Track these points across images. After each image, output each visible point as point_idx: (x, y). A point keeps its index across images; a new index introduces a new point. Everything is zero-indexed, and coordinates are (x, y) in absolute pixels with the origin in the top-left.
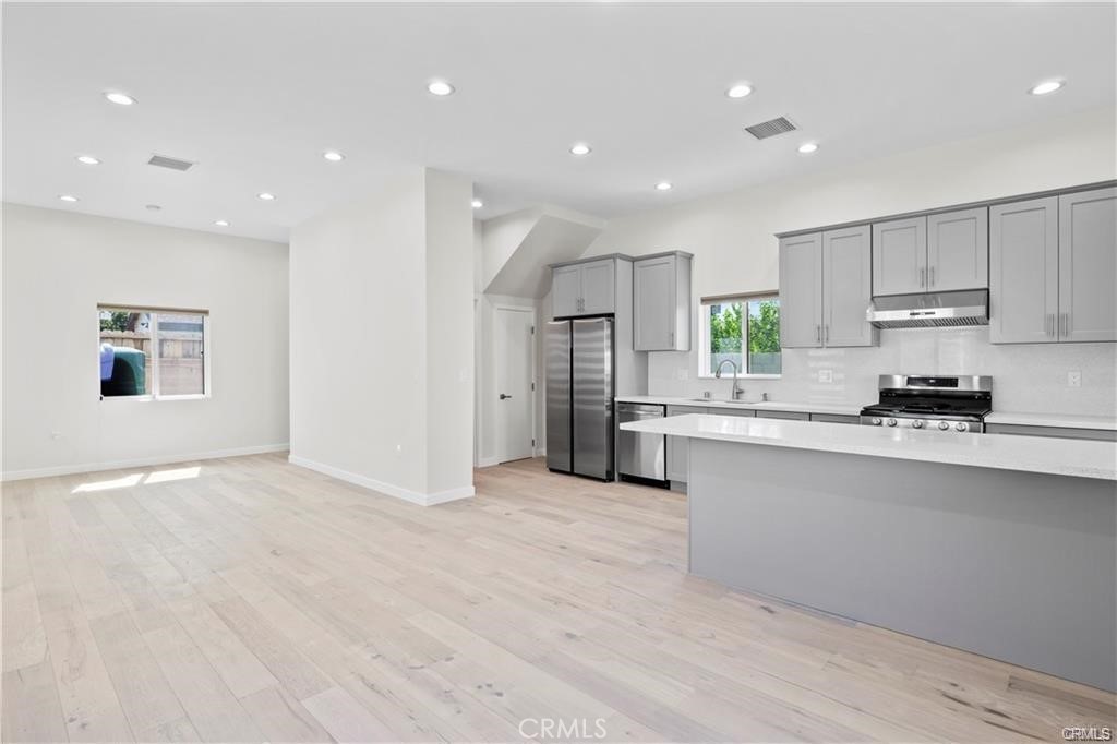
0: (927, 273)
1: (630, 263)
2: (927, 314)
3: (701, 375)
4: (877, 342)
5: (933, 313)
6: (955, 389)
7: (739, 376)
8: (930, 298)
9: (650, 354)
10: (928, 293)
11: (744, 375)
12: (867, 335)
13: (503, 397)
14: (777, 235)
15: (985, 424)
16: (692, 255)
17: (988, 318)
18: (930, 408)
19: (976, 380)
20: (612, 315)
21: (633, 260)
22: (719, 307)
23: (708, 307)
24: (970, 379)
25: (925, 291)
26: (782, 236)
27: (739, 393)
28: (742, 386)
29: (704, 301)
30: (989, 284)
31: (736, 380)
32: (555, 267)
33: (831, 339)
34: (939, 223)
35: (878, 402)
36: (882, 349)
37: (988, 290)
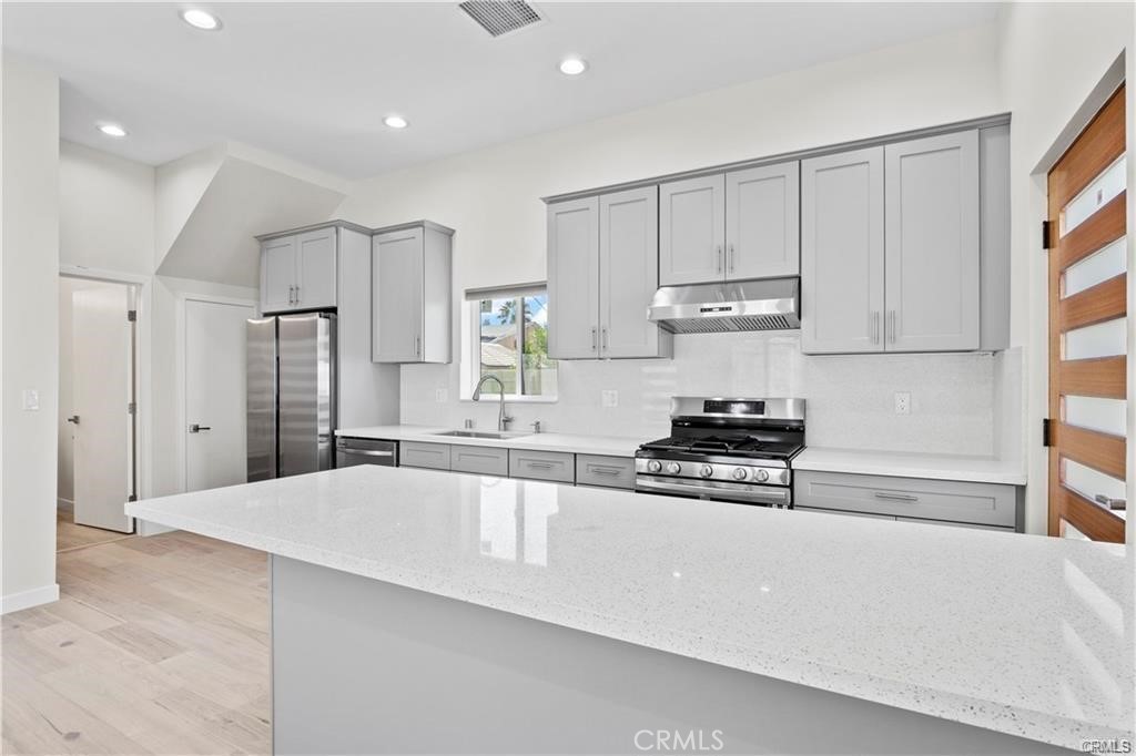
0: (725, 254)
1: (368, 238)
2: (722, 309)
3: (462, 397)
4: (669, 352)
5: (729, 309)
6: (761, 416)
7: (507, 397)
8: (730, 288)
9: (402, 367)
10: (726, 282)
11: (518, 396)
12: (652, 339)
13: (197, 429)
14: (544, 200)
15: (792, 471)
16: (454, 231)
17: (800, 318)
18: (723, 447)
19: (790, 403)
20: (334, 310)
21: (372, 233)
22: (490, 302)
23: (476, 303)
24: (781, 401)
25: (722, 279)
26: (551, 201)
27: (506, 422)
28: (512, 413)
29: (470, 294)
30: (800, 272)
31: (503, 403)
32: (265, 239)
33: (609, 345)
34: (740, 183)
35: (669, 436)
36: (676, 360)
37: (800, 278)
